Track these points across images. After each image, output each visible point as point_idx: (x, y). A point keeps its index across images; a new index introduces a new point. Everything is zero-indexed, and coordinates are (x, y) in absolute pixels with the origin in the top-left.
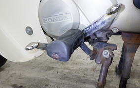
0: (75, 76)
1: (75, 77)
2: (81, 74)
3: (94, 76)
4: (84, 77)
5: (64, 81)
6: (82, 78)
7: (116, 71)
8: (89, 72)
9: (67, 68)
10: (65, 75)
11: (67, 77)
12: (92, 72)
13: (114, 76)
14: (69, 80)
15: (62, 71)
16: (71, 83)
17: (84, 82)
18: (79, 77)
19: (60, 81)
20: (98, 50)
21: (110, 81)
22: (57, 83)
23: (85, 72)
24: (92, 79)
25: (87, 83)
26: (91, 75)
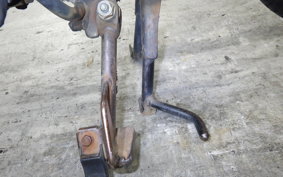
0: (52, 87)
1: (52, 90)
2: (63, 81)
3: (91, 77)
4: (71, 84)
5: (27, 106)
6: (69, 88)
7: (132, 56)
8: (80, 73)
9: (28, 78)
10: (26, 92)
11: (32, 96)
12: (87, 70)
13: (131, 66)
14: (38, 100)
15: (18, 87)
16: (45, 105)
17: (75, 94)
18: (62, 88)
19: (18, 109)
20: (86, 7)
21: (124, 78)
22: (11, 115)
23: (72, 75)
24: (89, 83)
25: (81, 94)
26: (85, 77)
